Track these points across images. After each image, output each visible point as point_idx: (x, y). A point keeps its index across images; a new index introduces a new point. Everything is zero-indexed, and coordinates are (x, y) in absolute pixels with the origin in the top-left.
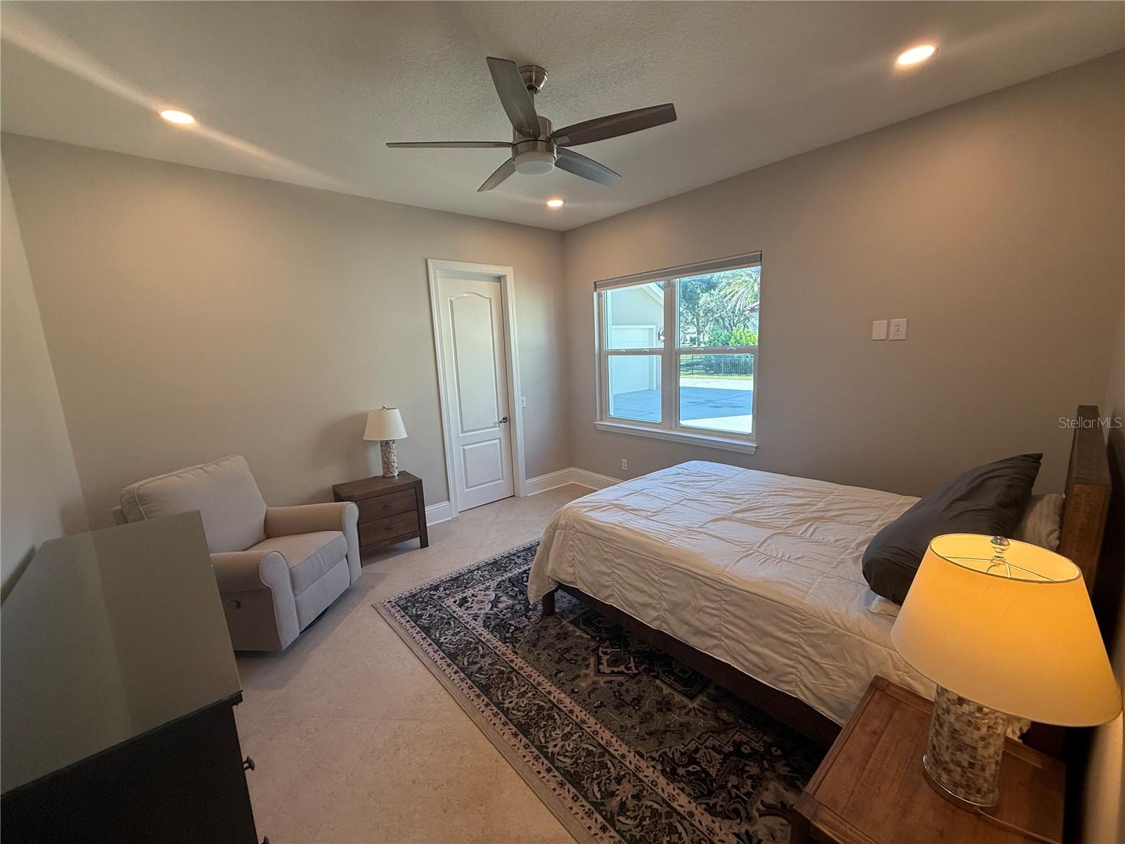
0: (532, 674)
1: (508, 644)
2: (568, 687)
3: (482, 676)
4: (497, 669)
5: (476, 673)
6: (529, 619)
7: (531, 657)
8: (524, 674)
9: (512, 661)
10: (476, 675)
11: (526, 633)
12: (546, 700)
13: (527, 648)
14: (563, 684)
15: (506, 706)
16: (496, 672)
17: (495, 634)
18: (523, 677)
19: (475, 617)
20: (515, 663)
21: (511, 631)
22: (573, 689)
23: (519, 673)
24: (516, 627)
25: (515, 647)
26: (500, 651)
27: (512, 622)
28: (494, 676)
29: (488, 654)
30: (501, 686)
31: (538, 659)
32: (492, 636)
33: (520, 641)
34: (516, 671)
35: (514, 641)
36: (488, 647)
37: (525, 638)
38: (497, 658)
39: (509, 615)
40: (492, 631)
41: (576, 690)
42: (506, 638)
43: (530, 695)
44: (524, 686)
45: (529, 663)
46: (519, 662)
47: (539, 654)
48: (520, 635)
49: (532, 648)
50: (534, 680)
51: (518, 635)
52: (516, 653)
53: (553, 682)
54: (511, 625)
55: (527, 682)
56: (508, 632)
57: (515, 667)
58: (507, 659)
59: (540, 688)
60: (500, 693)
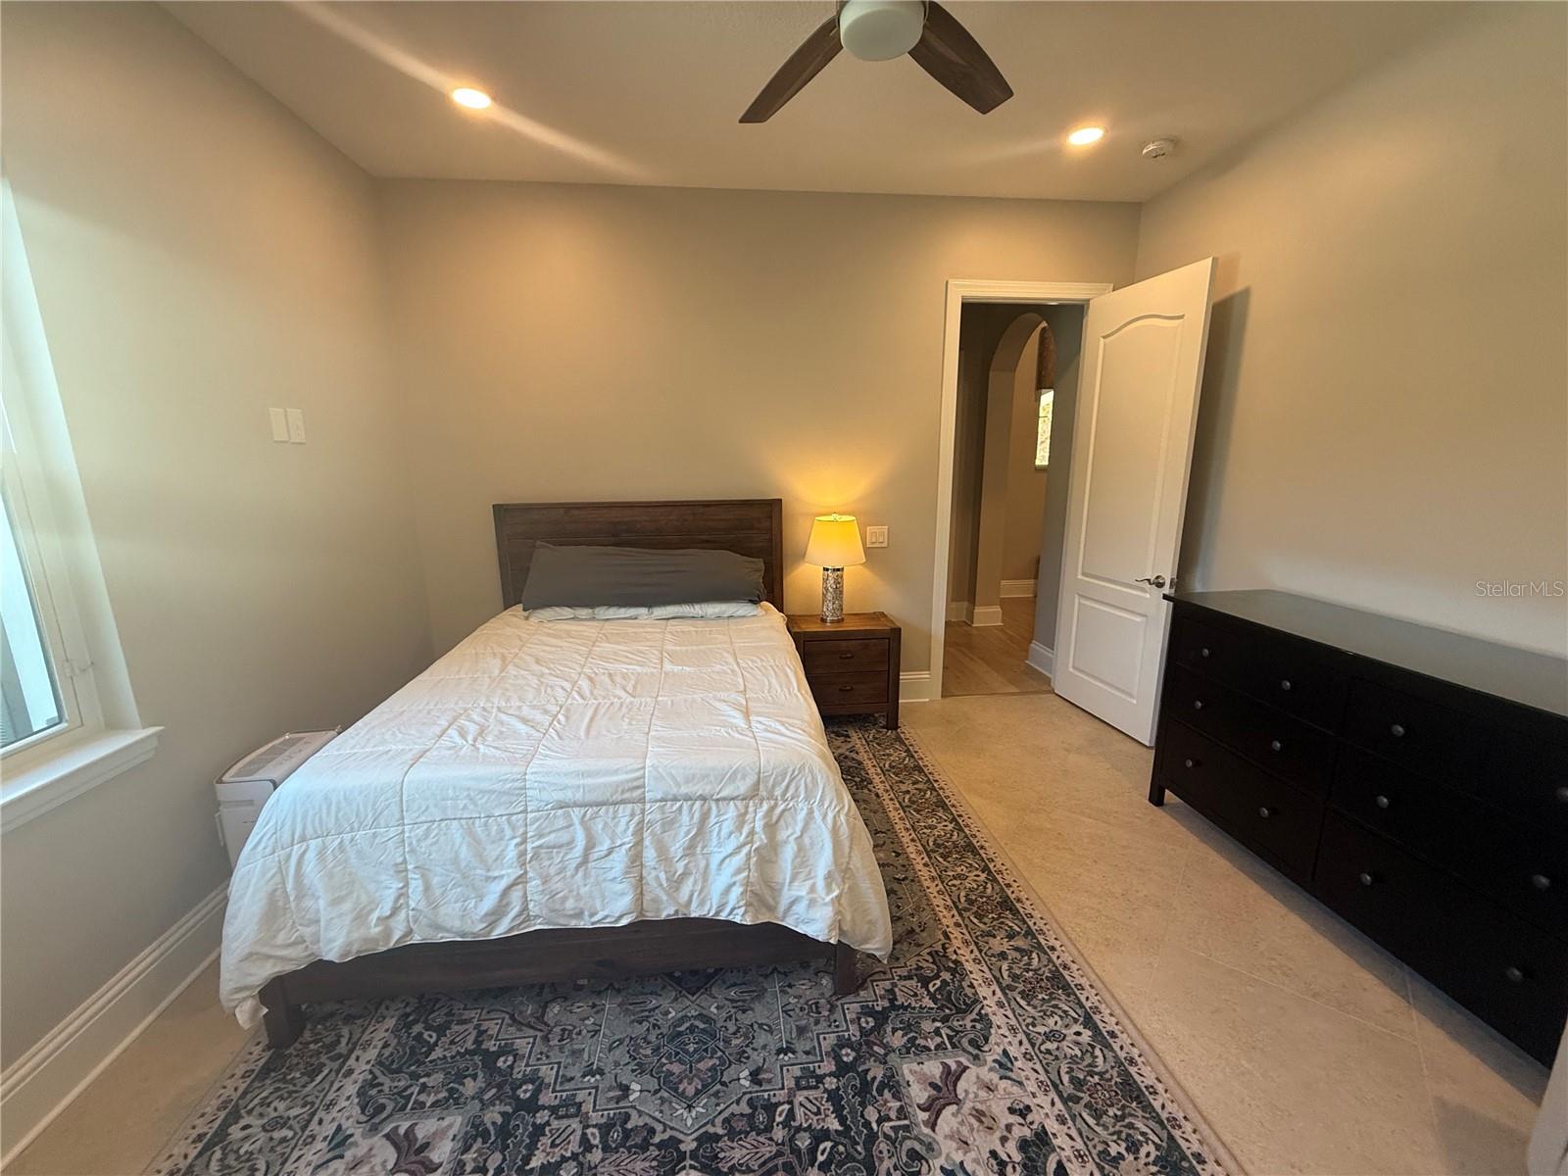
0: (936, 894)
1: (954, 957)
2: (901, 860)
3: (1011, 924)
4: (985, 924)
5: (1019, 933)
6: (891, 991)
7: (926, 916)
8: (947, 898)
9: (957, 925)
10: (1018, 929)
11: (912, 963)
12: (933, 860)
13: (924, 934)
14: (904, 866)
15: (984, 875)
16: (986, 920)
17: (969, 991)
18: (950, 895)
19: (1005, 1064)
20: (954, 920)
21: (938, 982)
22: (896, 856)
23: (954, 903)
24: (925, 986)
25: (943, 945)
26: (972, 952)
27: (928, 1002)
28: (990, 916)
29: (993, 955)
30: (984, 899)
31: (918, 908)
32: (979, 989)
33: (930, 954)
34: (957, 907)
35: (939, 957)
36: (990, 970)
37: (919, 955)
38: (979, 941)
39: (928, 1026)
40: (976, 1001)
41: (893, 854)
42: (953, 972)
43: (951, 873)
44: (954, 885)
45: (933, 910)
46: (948, 919)
47: (912, 915)
48: (925, 964)
49: (918, 930)
50: (937, 885)
51: (929, 968)
52: (946, 935)
53: (916, 873)
54: (933, 997)
55: (947, 888)
56: (944, 982)
57: (956, 914)
58: (965, 931)
59: (934, 874)
60: (989, 891)
